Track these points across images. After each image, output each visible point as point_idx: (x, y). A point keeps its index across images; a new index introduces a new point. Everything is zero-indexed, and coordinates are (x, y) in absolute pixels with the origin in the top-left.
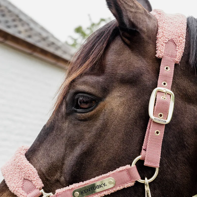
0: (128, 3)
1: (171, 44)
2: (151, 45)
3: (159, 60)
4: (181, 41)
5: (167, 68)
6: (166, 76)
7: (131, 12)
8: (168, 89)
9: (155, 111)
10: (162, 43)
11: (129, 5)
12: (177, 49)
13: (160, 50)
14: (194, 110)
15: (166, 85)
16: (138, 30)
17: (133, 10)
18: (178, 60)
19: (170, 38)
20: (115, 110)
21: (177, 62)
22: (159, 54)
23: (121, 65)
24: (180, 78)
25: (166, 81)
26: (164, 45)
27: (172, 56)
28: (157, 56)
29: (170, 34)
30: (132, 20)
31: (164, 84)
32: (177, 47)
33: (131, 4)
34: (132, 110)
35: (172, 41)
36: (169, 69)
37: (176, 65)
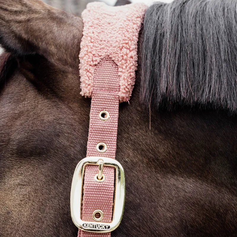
0: (9, 8)
1: (108, 65)
2: (70, 76)
4: (125, 57)
5: (103, 115)
6: (102, 131)
7: (20, 22)
8: (110, 156)
10: (88, 67)
11: (11, 12)
12: (120, 74)
13: (84, 82)
14: (177, 188)
15: (105, 148)
16: (41, 53)
17: (22, 17)
18: (124, 95)
19: (103, 55)
20: (15, 215)
21: (123, 98)
22: (85, 91)
23: (18, 123)
24: (138, 127)
25: (102, 141)
26: (92, 70)
27: (110, 89)
29: (103, 46)
30: (24, 36)
31: (101, 147)
32: (120, 69)
33: (17, 7)
34: (47, 210)
35: (108, 58)
36: (108, 116)
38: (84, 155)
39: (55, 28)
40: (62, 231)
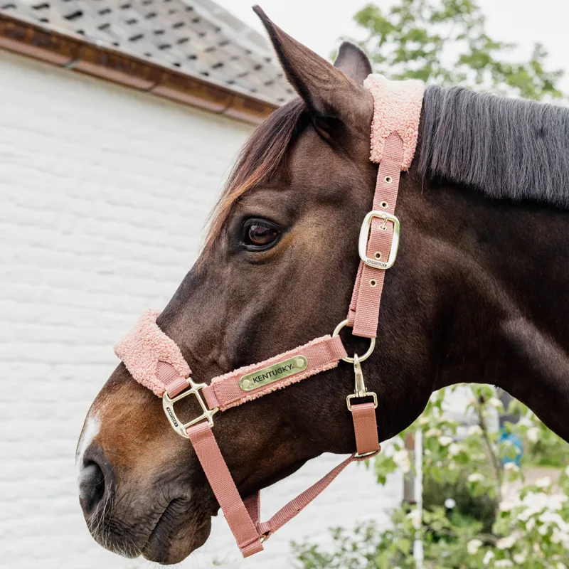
0: (319, 77)
1: (395, 138)
2: (362, 142)
3: (375, 167)
4: (410, 135)
5: (388, 179)
6: (386, 192)
7: (327, 90)
8: (390, 212)
9: (369, 248)
10: (380, 138)
12: (404, 148)
14: (433, 247)
15: (387, 206)
16: (342, 118)
17: (329, 86)
18: (406, 166)
19: (393, 130)
20: (309, 247)
21: (404, 168)
22: (374, 157)
24: (411, 193)
25: (385, 200)
26: (383, 140)
27: (396, 159)
28: (372, 159)
29: (393, 122)
31: (384, 205)
32: (405, 144)
35: (396, 133)
36: (391, 181)
37: (403, 173)
38: (370, 209)
39: (356, 100)
40: (345, 265)
